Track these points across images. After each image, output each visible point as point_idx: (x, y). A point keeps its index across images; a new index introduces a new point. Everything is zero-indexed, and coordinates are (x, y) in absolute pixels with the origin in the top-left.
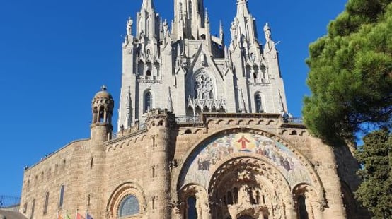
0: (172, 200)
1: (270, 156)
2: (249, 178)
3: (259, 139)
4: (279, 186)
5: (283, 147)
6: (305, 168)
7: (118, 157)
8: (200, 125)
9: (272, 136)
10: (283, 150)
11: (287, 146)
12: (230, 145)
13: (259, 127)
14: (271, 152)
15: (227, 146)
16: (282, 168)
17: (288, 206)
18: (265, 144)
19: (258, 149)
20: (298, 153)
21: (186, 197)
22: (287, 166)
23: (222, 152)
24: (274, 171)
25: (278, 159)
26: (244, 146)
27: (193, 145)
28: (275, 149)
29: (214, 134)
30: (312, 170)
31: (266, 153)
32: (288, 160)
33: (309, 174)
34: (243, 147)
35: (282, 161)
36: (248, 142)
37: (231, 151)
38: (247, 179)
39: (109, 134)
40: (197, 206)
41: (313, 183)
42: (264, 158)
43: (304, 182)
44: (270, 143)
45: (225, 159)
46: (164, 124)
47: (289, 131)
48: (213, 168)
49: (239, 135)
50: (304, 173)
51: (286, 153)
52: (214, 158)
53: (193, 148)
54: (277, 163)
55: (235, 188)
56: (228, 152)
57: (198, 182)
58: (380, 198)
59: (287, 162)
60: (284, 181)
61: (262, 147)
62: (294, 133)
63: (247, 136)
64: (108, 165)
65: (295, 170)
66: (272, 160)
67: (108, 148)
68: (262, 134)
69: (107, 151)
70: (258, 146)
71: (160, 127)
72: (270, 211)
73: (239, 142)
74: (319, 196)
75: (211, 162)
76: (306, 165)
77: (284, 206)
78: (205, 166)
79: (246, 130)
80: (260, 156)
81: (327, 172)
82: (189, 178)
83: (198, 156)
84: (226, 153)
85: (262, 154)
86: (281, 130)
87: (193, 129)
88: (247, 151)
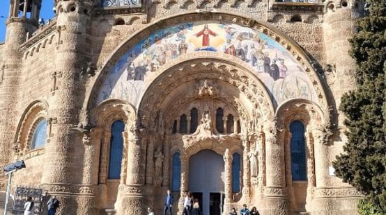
0: (79, 125)
1: (248, 56)
2: (211, 92)
3: (232, 31)
4: (261, 105)
5: (272, 41)
6: (306, 76)
8: (138, 10)
9: (253, 24)
10: (271, 47)
11: (278, 39)
12: (183, 42)
13: (234, 11)
16: (266, 77)
17: (269, 136)
18: (241, 37)
19: (228, 47)
20: (296, 51)
22: (275, 73)
23: (169, 53)
24: (251, 79)
25: (261, 63)
26: (205, 42)
28: (257, 46)
30: (317, 80)
31: (241, 53)
32: (278, 63)
33: (311, 85)
34: (204, 44)
35: (267, 65)
36: (214, 35)
37: (183, 51)
39: (28, 34)
41: (316, 99)
42: (238, 60)
43: (303, 98)
44: (251, 36)
45: (171, 62)
46: (77, 9)
47: (287, 17)
48: (150, 77)
50: (302, 84)
51: (276, 52)
52: (155, 61)
54: (259, 68)
56: (178, 52)
57: (124, 99)
59: (275, 66)
60: (267, 97)
61: (236, 43)
62: (296, 19)
63: (213, 26)
65: (288, 79)
66: (250, 64)
67: (25, 53)
68: (238, 22)
70: (229, 42)
73: (199, 35)
74: (325, 121)
75: (149, 68)
76: (308, 70)
77: (263, 134)
79: (209, 17)
80: (230, 57)
81: (342, 82)
84: (174, 53)
85: (234, 53)
86: (272, 15)
87: (127, 18)
88: (211, 50)
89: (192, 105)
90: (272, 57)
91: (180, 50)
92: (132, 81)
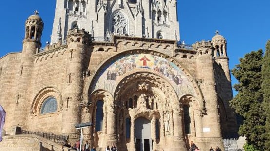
0: (83, 101)
1: (165, 73)
2: (146, 88)
3: (157, 59)
4: (170, 96)
5: (175, 66)
6: (191, 84)
7: (43, 67)
8: (111, 45)
9: (167, 57)
10: (175, 69)
11: (178, 66)
12: (134, 63)
13: (157, 50)
14: (165, 70)
15: (132, 63)
16: (173, 83)
17: (175, 112)
18: (161, 63)
19: (155, 67)
20: (187, 72)
21: (95, 100)
22: (177, 81)
23: (128, 67)
24: (166, 84)
25: (171, 76)
26: (145, 63)
27: (104, 60)
28: (168, 68)
29: (122, 53)
30: (196, 86)
31: (161, 70)
32: (178, 77)
33: (194, 88)
34: (144, 65)
35: (173, 77)
36: (149, 61)
37: (134, 67)
38: (145, 89)
39: (37, 49)
40: (104, 108)
41: (196, 95)
42: (160, 74)
43: (190, 94)
44: (166, 63)
45: (129, 72)
46: (81, 41)
47: (181, 54)
48: (119, 79)
49: (142, 55)
50: (189, 87)
51: (177, 71)
52: (120, 71)
53: (104, 62)
54: (170, 78)
55: (135, 96)
56: (132, 68)
57: (106, 89)
58: (252, 105)
59: (177, 78)
60: (174, 93)
61: (159, 66)
62: (185, 56)
63: (148, 56)
64: (35, 73)
65: (183, 84)
66: (166, 76)
68: (160, 56)
69: (35, 62)
70: (156, 65)
71: (78, 43)
72: (161, 115)
73: (141, 60)
74: (200, 106)
75: (118, 74)
76: (192, 81)
77: (172, 111)
78: (112, 77)
79: (147, 52)
80: (156, 72)
81: (207, 88)
82: (99, 85)
83: (108, 69)
84: (130, 68)
85: (158, 70)
86: (174, 54)
87: (105, 48)
88: (147, 68)
89: (135, 94)
90: (176, 74)
91: (133, 67)
92: (109, 80)
